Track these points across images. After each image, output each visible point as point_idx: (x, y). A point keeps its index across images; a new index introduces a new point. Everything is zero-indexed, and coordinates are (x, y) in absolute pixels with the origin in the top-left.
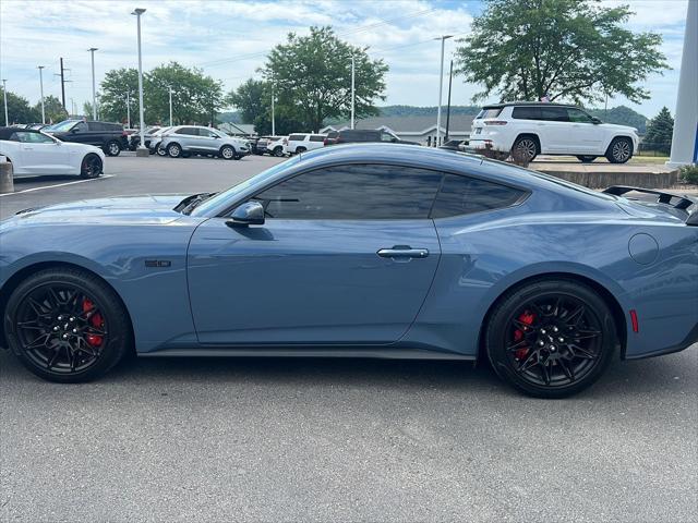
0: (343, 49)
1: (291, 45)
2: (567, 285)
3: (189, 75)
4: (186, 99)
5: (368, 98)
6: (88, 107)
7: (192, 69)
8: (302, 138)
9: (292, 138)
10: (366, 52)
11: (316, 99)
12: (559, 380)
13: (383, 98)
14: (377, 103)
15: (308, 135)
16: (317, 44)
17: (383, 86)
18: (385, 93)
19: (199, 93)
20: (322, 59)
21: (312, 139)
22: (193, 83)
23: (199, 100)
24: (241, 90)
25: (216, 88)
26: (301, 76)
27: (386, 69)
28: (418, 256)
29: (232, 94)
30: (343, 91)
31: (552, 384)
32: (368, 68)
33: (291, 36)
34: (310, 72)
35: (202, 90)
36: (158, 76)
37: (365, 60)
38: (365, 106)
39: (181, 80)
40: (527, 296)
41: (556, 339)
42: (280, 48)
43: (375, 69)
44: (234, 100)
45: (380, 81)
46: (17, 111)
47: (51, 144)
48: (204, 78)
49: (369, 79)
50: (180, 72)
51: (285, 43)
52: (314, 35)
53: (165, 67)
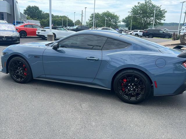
0: (154, 6)
1: (138, 5)
2: (135, 72)
3: (111, 14)
4: (110, 21)
5: (160, 20)
6: (87, 23)
7: (112, 13)
8: (137, 31)
9: (134, 31)
10: (160, 7)
11: (144, 20)
12: (133, 99)
13: (164, 20)
14: (162, 21)
15: (139, 30)
16: (146, 5)
17: (164, 17)
18: (165, 19)
19: (113, 19)
20: (147, 9)
21: (140, 32)
22: (112, 16)
23: (113, 21)
24: (126, 18)
25: (118, 18)
26: (141, 14)
27: (166, 12)
28: (95, 60)
29: (123, 19)
30: (152, 18)
31: (130, 100)
32: (160, 12)
33: (139, 3)
34: (143, 13)
35: (114, 18)
36: (103, 15)
37: (160, 9)
38: (158, 22)
39: (109, 15)
40: (124, 74)
41: (133, 87)
42: (135, 6)
43: (163, 12)
44: (124, 21)
45: (164, 15)
46: (70, 23)
47: (65, 31)
48: (115, 15)
49: (160, 14)
50: (109, 13)
51: (137, 5)
52: (146, 2)
53: (105, 12)
